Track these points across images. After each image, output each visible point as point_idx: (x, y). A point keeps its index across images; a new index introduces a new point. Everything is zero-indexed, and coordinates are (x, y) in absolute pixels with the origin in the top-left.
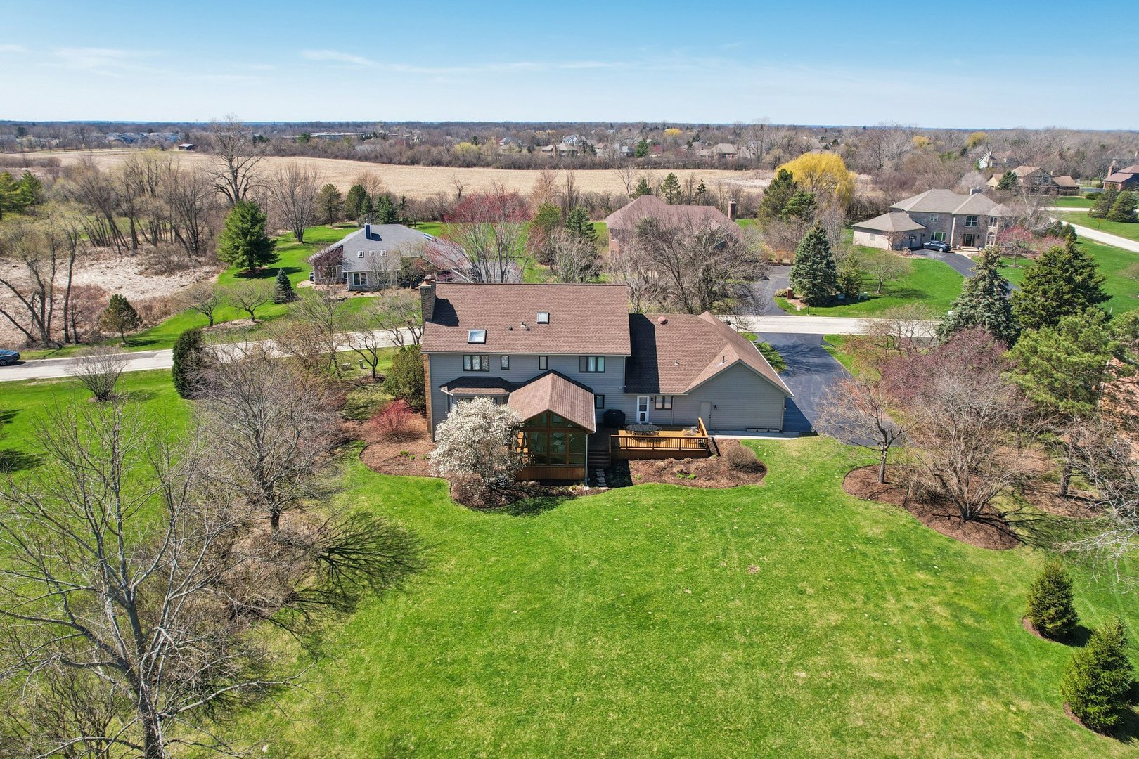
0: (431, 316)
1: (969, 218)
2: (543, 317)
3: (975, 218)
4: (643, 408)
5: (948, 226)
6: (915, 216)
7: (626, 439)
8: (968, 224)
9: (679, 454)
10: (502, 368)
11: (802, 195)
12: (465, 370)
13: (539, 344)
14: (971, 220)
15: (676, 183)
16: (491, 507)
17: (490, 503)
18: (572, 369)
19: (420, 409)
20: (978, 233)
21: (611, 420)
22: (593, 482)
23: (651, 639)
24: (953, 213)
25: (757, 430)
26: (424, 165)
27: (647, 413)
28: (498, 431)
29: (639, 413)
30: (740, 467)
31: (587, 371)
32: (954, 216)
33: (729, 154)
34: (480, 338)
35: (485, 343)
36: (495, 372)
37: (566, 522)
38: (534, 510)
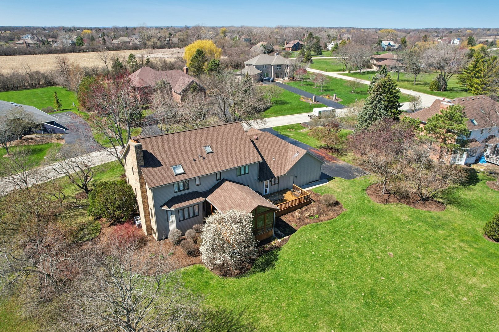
0: (143, 163)
1: (278, 66)
2: (209, 149)
3: (280, 66)
4: (266, 186)
5: (270, 70)
6: (258, 67)
8: (278, 69)
9: (299, 206)
10: (196, 185)
11: (214, 61)
12: (175, 192)
13: (215, 166)
14: (278, 67)
15: (134, 58)
16: (245, 272)
18: (233, 176)
20: (281, 72)
22: (279, 236)
24: (272, 64)
25: (312, 183)
27: (268, 189)
29: (264, 190)
31: (241, 175)
32: (272, 65)
33: (127, 42)
34: (180, 170)
35: (185, 173)
36: (193, 189)
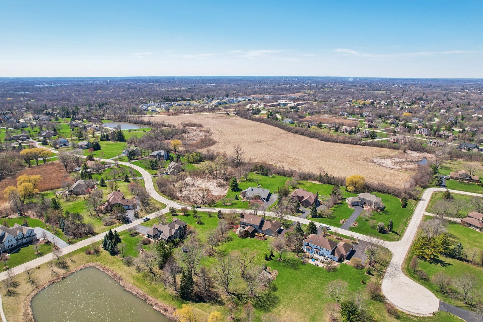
6: (360, 199)
7: (256, 234)
10: (246, 224)
13: (251, 223)
17: (240, 237)
21: (255, 231)
25: (271, 236)
27: (259, 232)
30: (265, 239)
31: (254, 226)
37: (246, 240)
38: (244, 239)
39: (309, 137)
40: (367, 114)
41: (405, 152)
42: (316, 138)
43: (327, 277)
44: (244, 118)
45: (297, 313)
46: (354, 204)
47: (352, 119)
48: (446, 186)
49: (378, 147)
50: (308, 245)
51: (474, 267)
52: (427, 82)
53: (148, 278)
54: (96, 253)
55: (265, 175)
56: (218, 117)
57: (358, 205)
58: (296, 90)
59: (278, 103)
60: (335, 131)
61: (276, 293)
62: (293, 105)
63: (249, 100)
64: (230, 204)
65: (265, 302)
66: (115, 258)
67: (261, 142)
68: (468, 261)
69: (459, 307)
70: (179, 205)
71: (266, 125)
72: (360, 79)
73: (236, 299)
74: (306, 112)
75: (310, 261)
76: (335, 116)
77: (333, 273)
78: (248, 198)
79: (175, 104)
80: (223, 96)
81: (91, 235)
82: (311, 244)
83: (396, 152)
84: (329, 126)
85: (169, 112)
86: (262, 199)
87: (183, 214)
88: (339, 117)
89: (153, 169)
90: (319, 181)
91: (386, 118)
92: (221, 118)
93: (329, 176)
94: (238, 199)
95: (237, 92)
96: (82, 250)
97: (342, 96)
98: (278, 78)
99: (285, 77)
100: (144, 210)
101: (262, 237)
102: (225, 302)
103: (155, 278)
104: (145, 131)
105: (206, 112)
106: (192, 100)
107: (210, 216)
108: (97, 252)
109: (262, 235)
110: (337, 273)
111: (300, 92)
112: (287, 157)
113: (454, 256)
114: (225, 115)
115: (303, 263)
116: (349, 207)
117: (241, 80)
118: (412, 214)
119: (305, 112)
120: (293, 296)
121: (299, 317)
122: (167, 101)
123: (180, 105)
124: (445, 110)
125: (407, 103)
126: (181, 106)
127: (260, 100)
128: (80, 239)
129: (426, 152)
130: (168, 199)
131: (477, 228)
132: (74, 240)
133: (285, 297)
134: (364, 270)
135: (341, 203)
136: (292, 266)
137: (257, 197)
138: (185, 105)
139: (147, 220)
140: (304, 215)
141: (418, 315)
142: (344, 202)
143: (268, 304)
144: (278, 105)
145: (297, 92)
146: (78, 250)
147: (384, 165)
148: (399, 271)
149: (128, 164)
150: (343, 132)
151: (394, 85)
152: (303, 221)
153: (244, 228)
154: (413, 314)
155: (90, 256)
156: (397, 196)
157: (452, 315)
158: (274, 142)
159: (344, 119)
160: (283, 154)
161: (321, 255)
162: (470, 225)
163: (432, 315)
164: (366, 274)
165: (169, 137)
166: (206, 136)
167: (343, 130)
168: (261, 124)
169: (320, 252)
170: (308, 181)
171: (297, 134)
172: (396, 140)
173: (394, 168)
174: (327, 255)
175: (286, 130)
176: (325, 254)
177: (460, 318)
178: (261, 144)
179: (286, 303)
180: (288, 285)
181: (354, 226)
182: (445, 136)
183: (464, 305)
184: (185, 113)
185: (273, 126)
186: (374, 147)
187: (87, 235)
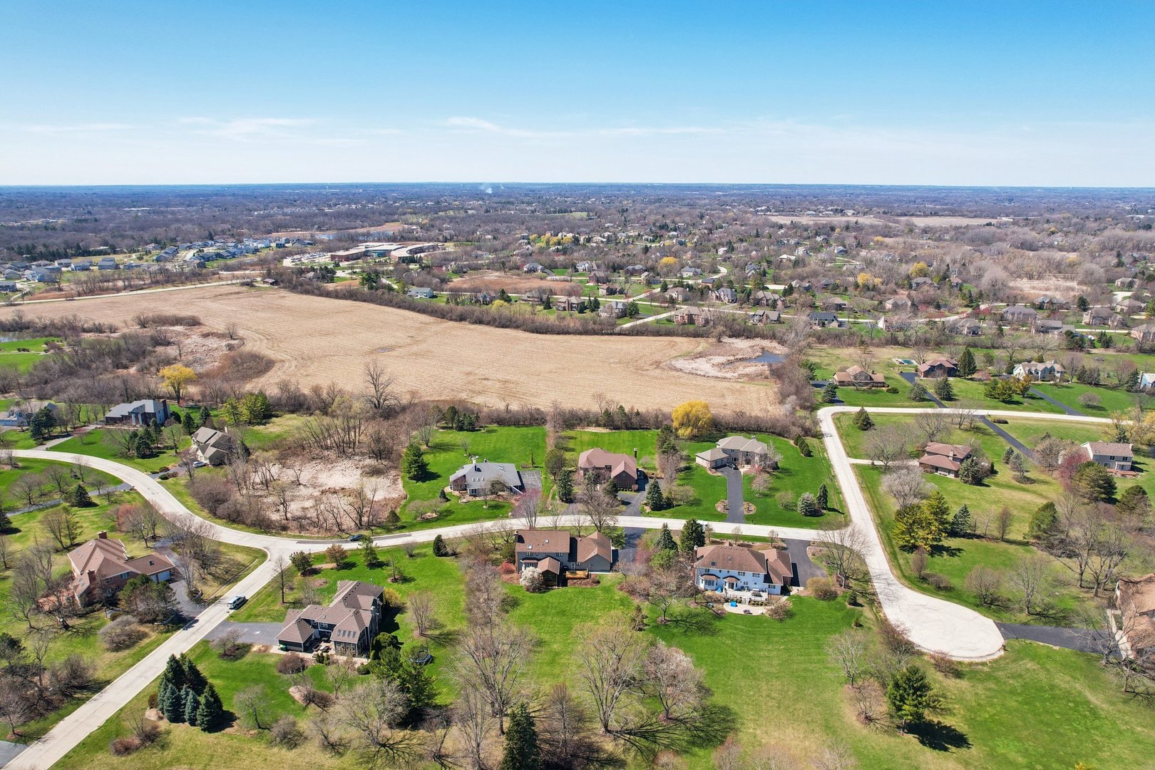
1: (747, 452)
3: (750, 453)
6: (724, 451)
7: (568, 574)
8: (747, 455)
9: (580, 578)
10: (536, 556)
12: (526, 556)
13: (546, 548)
17: (534, 591)
18: (554, 556)
19: (514, 562)
20: (752, 459)
21: (564, 569)
22: (558, 586)
23: (565, 618)
24: (741, 450)
25: (603, 571)
26: (470, 322)
27: (573, 567)
28: (536, 575)
29: (571, 567)
30: (594, 582)
31: (558, 557)
34: (530, 547)
35: (532, 549)
36: (534, 556)
37: (551, 596)
38: (545, 592)
39: (497, 327)
40: (587, 265)
41: (720, 341)
42: (517, 327)
43: (787, 634)
44: (302, 293)
45: (791, 729)
46: (717, 465)
47: (558, 277)
48: (843, 402)
49: (661, 335)
50: (707, 573)
51: (992, 545)
52: (646, 191)
53: (379, 761)
54: (153, 741)
55: (467, 430)
56: (226, 295)
57: (725, 466)
58: (384, 218)
59: (361, 248)
60: (545, 309)
61: (714, 699)
62: (404, 253)
63: (279, 246)
64: (434, 515)
65: (709, 726)
66: (231, 737)
67: (391, 348)
68: (979, 537)
69: (1025, 624)
70: (300, 542)
71: (372, 306)
72: (507, 186)
73: (643, 742)
74: (447, 267)
75: (728, 608)
76: (518, 275)
77: (789, 621)
78: (475, 493)
79: (67, 265)
80: (201, 238)
81: (85, 694)
82: (713, 570)
83: (702, 344)
84: (526, 298)
85: (60, 290)
86: (511, 489)
87: (334, 565)
88: (528, 276)
89: (144, 457)
90: (605, 426)
91: (627, 272)
92: (237, 296)
93: (626, 411)
94: (448, 500)
95: (233, 227)
96: (90, 745)
97: (502, 227)
98: (312, 188)
99: (331, 186)
100: (209, 577)
101: (584, 579)
102: (623, 757)
103: (399, 756)
104: (24, 350)
105: (183, 283)
106: (115, 252)
107: (411, 556)
108: (151, 737)
109: (580, 574)
110: (797, 618)
111: (393, 221)
112: (485, 379)
113: (957, 532)
114: (245, 288)
115: (720, 616)
116: (709, 472)
117: (216, 195)
118: (830, 466)
119: (444, 268)
120: (754, 695)
121: (801, 736)
122: (34, 259)
123: (85, 269)
124: (725, 249)
125: (646, 237)
126: (87, 269)
127: (308, 244)
128: (52, 715)
129: (756, 336)
130: (257, 533)
131: (949, 471)
132: (33, 726)
133: (739, 701)
134: (839, 599)
135: (688, 468)
136: (699, 629)
137: (497, 486)
138: (101, 267)
139: (240, 603)
140: (630, 508)
141: (984, 660)
142: (693, 465)
143: (719, 730)
144: (366, 254)
145: (387, 222)
146: (74, 750)
147: (702, 373)
148: (895, 584)
149: (40, 453)
150: (564, 309)
151: (589, 198)
152: (642, 522)
153: (536, 565)
154: (977, 660)
155: (134, 755)
156: (779, 435)
157: (1028, 641)
158: (423, 347)
159: (541, 279)
160: (469, 374)
161: (742, 589)
162: (937, 469)
163: (1002, 653)
164: (849, 606)
165: (125, 362)
166: (230, 347)
167: (563, 305)
168: (358, 303)
169: (739, 582)
170: (579, 429)
171: (463, 322)
172: (686, 317)
173: (725, 378)
174: (755, 586)
175: (431, 315)
176: (751, 585)
177: (1042, 644)
178: (394, 353)
179: (753, 715)
180: (725, 674)
181: (751, 513)
182: (767, 300)
183: (1029, 618)
184: (118, 290)
185: (392, 306)
186: (654, 335)
187: (71, 696)
